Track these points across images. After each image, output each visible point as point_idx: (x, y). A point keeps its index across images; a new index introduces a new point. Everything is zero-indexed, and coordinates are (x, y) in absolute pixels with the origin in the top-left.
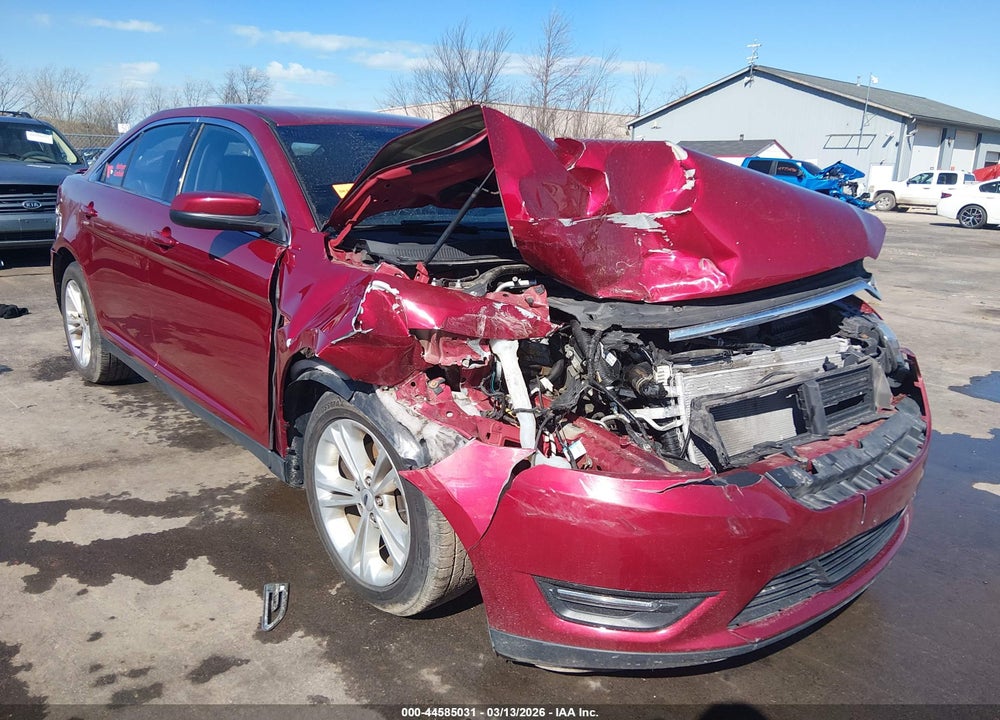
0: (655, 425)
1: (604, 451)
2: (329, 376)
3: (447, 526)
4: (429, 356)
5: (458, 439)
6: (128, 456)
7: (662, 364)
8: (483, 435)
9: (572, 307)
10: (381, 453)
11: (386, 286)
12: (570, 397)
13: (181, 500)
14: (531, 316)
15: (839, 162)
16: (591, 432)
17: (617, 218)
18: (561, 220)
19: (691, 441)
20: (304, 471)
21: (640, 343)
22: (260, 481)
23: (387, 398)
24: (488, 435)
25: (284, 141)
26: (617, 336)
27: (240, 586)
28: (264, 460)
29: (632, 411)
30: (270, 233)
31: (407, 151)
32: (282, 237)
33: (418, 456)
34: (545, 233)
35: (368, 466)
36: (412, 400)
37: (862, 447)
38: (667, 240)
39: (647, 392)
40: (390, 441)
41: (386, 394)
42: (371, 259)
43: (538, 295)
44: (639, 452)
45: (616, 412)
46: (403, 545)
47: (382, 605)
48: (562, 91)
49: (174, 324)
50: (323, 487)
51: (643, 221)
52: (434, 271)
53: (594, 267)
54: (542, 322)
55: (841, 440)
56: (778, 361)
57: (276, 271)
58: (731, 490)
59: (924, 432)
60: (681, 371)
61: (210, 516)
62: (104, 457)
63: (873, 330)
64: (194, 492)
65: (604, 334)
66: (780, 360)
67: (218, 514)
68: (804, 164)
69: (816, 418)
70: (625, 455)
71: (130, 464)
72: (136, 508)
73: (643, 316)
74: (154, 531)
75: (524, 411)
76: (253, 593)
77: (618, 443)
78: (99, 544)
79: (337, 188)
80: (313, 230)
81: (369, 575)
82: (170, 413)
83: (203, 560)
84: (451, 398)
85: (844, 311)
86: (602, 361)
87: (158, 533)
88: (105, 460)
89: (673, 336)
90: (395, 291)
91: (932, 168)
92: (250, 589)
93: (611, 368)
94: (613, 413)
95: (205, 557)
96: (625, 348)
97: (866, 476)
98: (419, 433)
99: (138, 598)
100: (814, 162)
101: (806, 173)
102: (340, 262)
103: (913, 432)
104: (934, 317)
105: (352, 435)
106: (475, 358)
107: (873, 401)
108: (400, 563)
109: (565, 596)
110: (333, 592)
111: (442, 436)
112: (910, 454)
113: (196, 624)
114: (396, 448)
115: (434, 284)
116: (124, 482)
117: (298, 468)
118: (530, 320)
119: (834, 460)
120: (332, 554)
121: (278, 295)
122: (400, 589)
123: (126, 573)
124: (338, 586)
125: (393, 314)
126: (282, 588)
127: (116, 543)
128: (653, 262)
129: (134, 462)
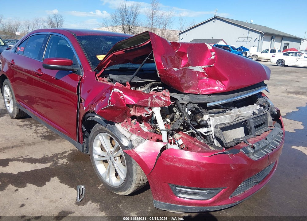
0: (204, 134)
1: (189, 143)
2: (98, 119)
3: (139, 167)
4: (132, 113)
5: (142, 140)
6: (27, 143)
7: (206, 114)
8: (150, 138)
9: (176, 96)
10: (117, 144)
11: (118, 90)
12: (177, 125)
13: (46, 157)
14: (165, 99)
15: (242, 46)
16: (184, 136)
17: (191, 68)
18: (174, 68)
19: (215, 139)
20: (89, 148)
21: (199, 107)
22: (72, 151)
23: (118, 126)
24: (151, 138)
25: (79, 41)
26: (191, 105)
27: (69, 186)
28: (75, 145)
29: (197, 129)
30: (76, 71)
31: (123, 46)
32: (80, 73)
33: (129, 145)
34: (169, 73)
35: (111, 148)
36: (127, 127)
37: (266, 139)
38: (206, 75)
39: (202, 124)
40: (120, 140)
41: (118, 125)
42: (110, 80)
43: (166, 93)
44: (200, 143)
45: (191, 130)
46: (124, 173)
47: (116, 192)
48: (157, 23)
49: (39, 98)
50: (95, 154)
51: (199, 69)
52: (132, 84)
53: (184, 83)
54: (168, 101)
55: (260, 137)
56: (239, 112)
57: (79, 84)
58: (231, 156)
59: (283, 134)
60: (211, 116)
61: (57, 163)
62: (19, 143)
63: (267, 102)
64: (50, 155)
65: (187, 105)
66: (240, 112)
67: (59, 162)
68: (231, 47)
69: (252, 130)
70: (196, 144)
71: (28, 146)
72: (32, 161)
73: (199, 99)
74: (39, 168)
75: (164, 130)
76: (73, 189)
77: (193, 140)
78: (21, 173)
79: (98, 57)
80: (91, 71)
81: (112, 183)
82: (40, 128)
83: (56, 178)
84: (139, 126)
85: (258, 96)
86: (187, 113)
87: (40, 169)
88: (20, 144)
89: (208, 105)
90: (121, 92)
91: (269, 48)
92: (72, 187)
93: (189, 116)
94: (190, 130)
95: (56, 177)
96: (194, 109)
97: (268, 148)
98: (130, 138)
99: (36, 192)
100: (234, 46)
101: (232, 49)
102: (100, 81)
103: (279, 134)
104: (273, 94)
105: (106, 138)
106: (147, 113)
107: (267, 124)
108: (123, 179)
109: (178, 190)
110: (99, 188)
111: (137, 139)
112: (279, 141)
113: (56, 200)
114: (122, 142)
115: (132, 89)
116: (27, 152)
117: (86, 147)
118: (164, 101)
119: (259, 144)
120: (99, 176)
121: (80, 92)
122: (123, 187)
123: (31, 183)
124: (101, 185)
125: (121, 99)
126: (83, 187)
127: (26, 173)
128: (202, 81)
129: (30, 145)
